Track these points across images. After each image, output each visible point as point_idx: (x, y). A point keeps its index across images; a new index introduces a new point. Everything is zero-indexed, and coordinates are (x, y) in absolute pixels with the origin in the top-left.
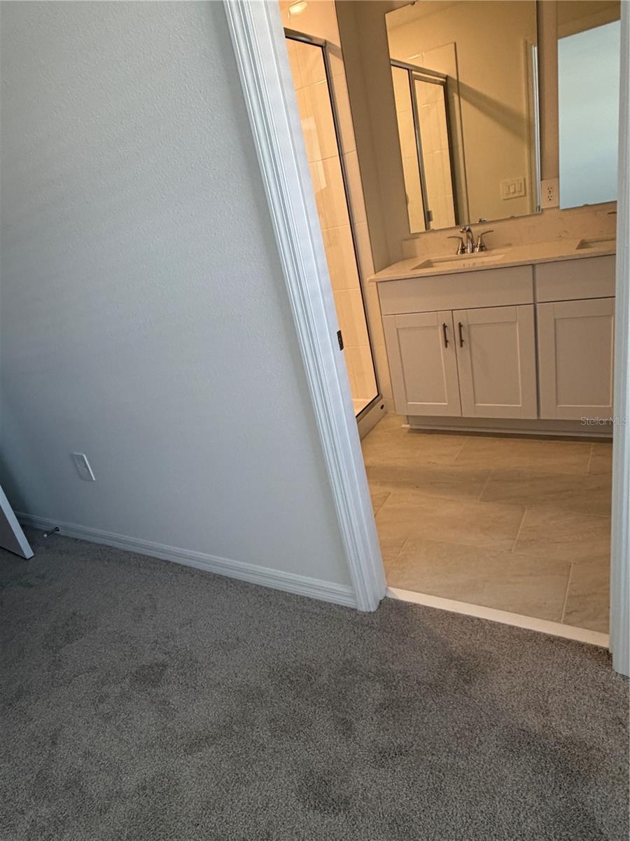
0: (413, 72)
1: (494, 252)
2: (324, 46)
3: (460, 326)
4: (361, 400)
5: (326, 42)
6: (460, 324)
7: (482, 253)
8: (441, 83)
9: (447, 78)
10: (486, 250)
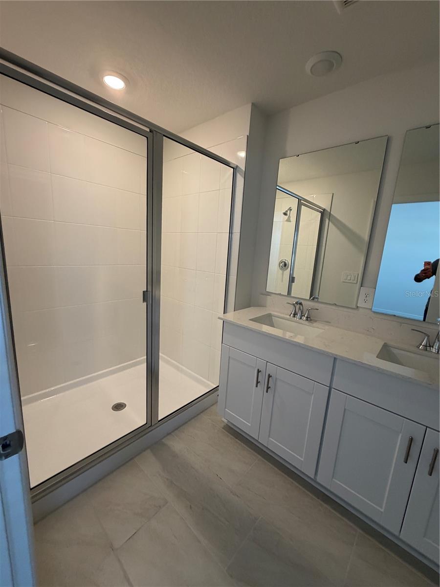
0: (302, 201)
1: (315, 324)
2: (235, 169)
3: (269, 376)
4: (209, 383)
5: (237, 166)
6: (269, 375)
7: (307, 323)
8: (320, 212)
9: (324, 210)
10: (311, 320)
